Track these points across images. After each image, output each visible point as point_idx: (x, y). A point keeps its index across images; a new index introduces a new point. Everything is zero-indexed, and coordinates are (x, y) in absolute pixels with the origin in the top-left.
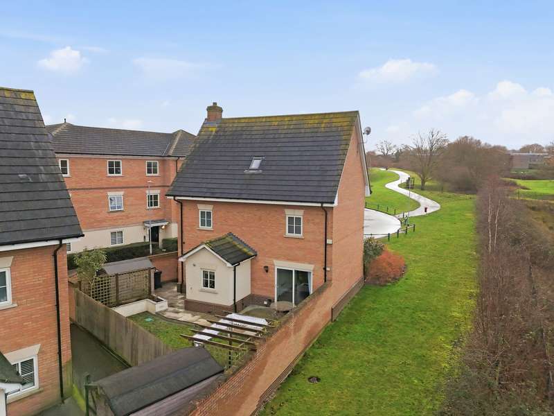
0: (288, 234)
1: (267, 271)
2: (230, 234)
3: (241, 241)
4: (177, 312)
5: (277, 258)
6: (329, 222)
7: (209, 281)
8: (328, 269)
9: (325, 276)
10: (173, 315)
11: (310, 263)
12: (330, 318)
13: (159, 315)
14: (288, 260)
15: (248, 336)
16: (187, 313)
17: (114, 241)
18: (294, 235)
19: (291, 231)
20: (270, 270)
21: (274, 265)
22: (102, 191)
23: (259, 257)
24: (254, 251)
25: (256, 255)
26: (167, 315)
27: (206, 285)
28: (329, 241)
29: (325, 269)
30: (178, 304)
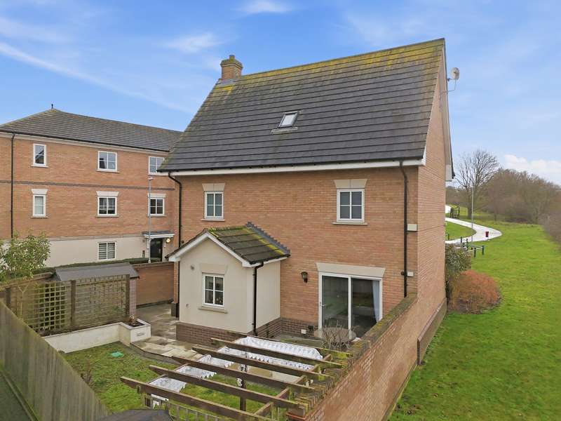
0: (339, 220)
1: (306, 280)
2: (249, 224)
3: (266, 234)
4: (164, 344)
5: (323, 259)
6: (410, 195)
7: (215, 292)
8: (410, 274)
9: (406, 285)
10: (155, 348)
11: (378, 265)
12: (415, 357)
13: (135, 347)
14: (341, 261)
15: (282, 385)
16: (179, 345)
17: (102, 255)
18: (350, 220)
19: (344, 214)
20: (310, 279)
21: (317, 270)
22: (89, 189)
23: (293, 259)
24: (285, 249)
25: (288, 256)
26: (148, 347)
27: (209, 300)
28: (411, 227)
29: (405, 274)
30: (167, 332)
